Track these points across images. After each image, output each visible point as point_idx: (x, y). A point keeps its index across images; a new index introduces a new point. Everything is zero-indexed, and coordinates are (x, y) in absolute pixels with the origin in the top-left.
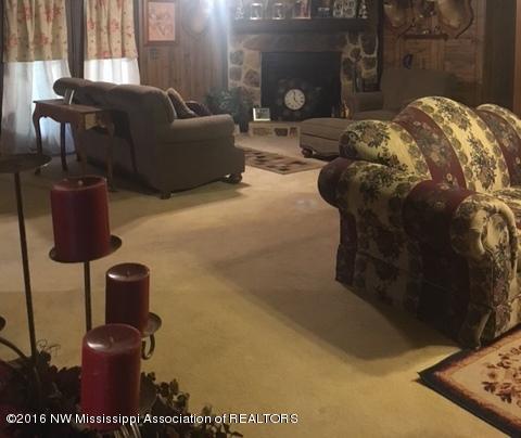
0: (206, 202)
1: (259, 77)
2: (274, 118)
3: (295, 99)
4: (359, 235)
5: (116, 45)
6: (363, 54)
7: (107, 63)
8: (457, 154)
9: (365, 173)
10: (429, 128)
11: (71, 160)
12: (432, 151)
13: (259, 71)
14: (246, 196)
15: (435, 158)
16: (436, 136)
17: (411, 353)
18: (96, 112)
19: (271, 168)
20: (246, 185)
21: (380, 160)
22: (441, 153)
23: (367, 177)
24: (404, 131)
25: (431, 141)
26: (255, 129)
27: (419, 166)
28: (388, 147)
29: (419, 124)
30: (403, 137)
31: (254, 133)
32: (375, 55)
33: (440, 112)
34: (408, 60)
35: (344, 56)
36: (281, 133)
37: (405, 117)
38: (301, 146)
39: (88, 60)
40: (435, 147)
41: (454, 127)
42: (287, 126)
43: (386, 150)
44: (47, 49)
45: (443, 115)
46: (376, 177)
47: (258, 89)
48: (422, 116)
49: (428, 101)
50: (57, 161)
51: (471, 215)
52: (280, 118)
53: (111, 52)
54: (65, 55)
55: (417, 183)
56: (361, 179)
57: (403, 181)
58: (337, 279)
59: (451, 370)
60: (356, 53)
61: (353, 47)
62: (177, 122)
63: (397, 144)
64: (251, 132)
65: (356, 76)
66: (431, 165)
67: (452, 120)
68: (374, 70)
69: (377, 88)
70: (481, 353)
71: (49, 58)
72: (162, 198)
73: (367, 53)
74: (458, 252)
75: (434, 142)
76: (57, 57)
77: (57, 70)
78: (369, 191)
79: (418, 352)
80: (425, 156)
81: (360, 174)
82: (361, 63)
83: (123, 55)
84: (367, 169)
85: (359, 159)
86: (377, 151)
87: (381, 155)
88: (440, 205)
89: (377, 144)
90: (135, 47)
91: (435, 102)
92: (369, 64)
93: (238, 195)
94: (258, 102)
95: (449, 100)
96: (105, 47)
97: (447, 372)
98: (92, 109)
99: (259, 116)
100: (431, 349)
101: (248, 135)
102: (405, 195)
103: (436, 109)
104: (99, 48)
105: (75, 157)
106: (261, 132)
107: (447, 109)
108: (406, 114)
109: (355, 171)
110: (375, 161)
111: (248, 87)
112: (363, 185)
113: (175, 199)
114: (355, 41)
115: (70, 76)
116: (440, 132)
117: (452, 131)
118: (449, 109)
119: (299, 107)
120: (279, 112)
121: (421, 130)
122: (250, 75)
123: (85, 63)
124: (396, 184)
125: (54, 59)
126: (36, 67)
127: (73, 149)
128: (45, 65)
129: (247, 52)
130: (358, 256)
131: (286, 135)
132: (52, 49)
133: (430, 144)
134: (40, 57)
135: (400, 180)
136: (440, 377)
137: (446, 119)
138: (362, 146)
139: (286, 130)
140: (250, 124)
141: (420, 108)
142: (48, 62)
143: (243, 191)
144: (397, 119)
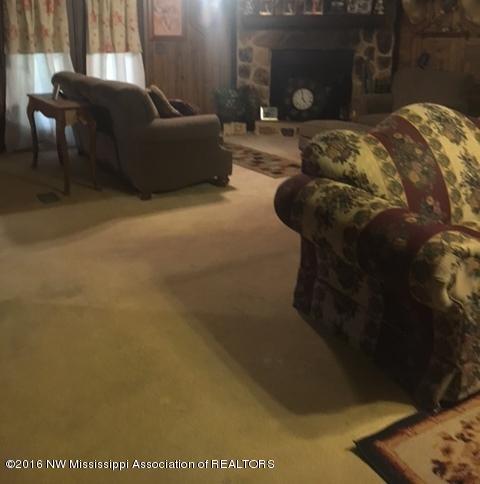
0: (186, 205)
1: (268, 75)
2: (281, 118)
3: (303, 99)
4: (319, 261)
5: (120, 39)
6: (377, 54)
7: (110, 57)
8: (444, 173)
9: (324, 195)
10: (412, 141)
11: (72, 153)
12: (411, 169)
13: (268, 69)
14: (228, 201)
15: (414, 177)
16: (419, 152)
17: (355, 410)
18: (77, 109)
19: (265, 170)
20: (233, 189)
21: (345, 179)
22: (424, 172)
23: (325, 199)
24: (380, 145)
25: (411, 157)
26: (261, 128)
27: (392, 187)
28: (356, 164)
29: (400, 136)
30: (377, 153)
31: (261, 132)
32: (390, 54)
33: (428, 122)
34: (424, 60)
35: (357, 55)
36: (287, 133)
37: (385, 127)
38: (300, 148)
39: (90, 53)
40: (416, 165)
41: (444, 141)
42: (293, 126)
43: (353, 167)
44: (48, 42)
45: (432, 126)
46: (334, 200)
47: (266, 88)
48: (406, 127)
49: (417, 109)
50: (53, 155)
51: (437, 259)
52: (287, 118)
53: (113, 45)
54: (67, 48)
55: (379, 211)
56: (318, 200)
57: (365, 209)
58: (295, 306)
59: (397, 439)
60: (370, 52)
61: (366, 45)
62: (158, 122)
63: (368, 161)
64: (257, 131)
65: (366, 77)
66: (408, 186)
67: (443, 132)
68: (388, 71)
69: (388, 90)
70: (440, 417)
71: (49, 51)
72: (142, 199)
73: (382, 52)
74: (418, 300)
75: (415, 158)
76: (58, 49)
77: (59, 63)
78: (324, 217)
79: (365, 408)
80: (401, 175)
81: (319, 195)
82: (374, 63)
83: (127, 49)
84: (327, 190)
85: (322, 176)
86: (343, 168)
87: (347, 173)
88: (402, 242)
89: (343, 160)
90: (139, 42)
91: (426, 110)
92: (383, 63)
93: (220, 200)
94: (267, 101)
95: (444, 108)
96: (108, 41)
97: (390, 443)
98: (74, 104)
99: (266, 115)
100: (381, 406)
101: (254, 134)
102: (363, 225)
103: (425, 118)
104: (102, 42)
105: (76, 151)
106: (267, 131)
107: (439, 119)
108: (387, 124)
109: (312, 191)
110: (340, 180)
111: (256, 86)
112: (319, 208)
113: (156, 201)
114: (368, 38)
115: (72, 70)
116: (425, 147)
117: (440, 145)
118: (442, 119)
119: (306, 107)
120: (287, 112)
121: (401, 144)
122: (260, 73)
123: (88, 57)
124: (354, 210)
125: (56, 51)
126: (37, 59)
127: (74, 143)
128: (46, 58)
129: (257, 49)
130: (317, 284)
131: (292, 135)
132: (53, 42)
133: (410, 160)
134: (41, 49)
135: (361, 205)
136: (380, 448)
137: (436, 131)
138: (326, 161)
139: (292, 131)
140: (257, 123)
141: (405, 117)
142: (49, 55)
143: (227, 195)
144: (376, 130)
